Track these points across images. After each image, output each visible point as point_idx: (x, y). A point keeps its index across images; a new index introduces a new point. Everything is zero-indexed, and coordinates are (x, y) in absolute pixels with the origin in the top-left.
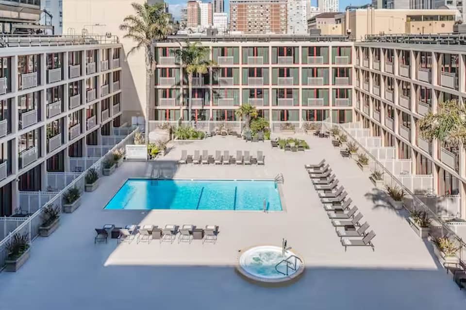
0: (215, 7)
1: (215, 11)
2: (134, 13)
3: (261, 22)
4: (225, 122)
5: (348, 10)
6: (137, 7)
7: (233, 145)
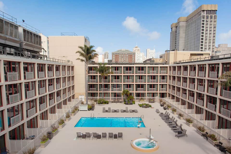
0: (105, 56)
1: (105, 58)
2: (80, 50)
3: (125, 60)
4: (116, 97)
5: (166, 52)
6: (81, 48)
7: (121, 106)
